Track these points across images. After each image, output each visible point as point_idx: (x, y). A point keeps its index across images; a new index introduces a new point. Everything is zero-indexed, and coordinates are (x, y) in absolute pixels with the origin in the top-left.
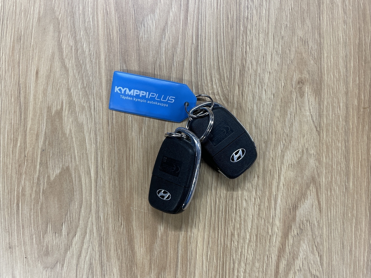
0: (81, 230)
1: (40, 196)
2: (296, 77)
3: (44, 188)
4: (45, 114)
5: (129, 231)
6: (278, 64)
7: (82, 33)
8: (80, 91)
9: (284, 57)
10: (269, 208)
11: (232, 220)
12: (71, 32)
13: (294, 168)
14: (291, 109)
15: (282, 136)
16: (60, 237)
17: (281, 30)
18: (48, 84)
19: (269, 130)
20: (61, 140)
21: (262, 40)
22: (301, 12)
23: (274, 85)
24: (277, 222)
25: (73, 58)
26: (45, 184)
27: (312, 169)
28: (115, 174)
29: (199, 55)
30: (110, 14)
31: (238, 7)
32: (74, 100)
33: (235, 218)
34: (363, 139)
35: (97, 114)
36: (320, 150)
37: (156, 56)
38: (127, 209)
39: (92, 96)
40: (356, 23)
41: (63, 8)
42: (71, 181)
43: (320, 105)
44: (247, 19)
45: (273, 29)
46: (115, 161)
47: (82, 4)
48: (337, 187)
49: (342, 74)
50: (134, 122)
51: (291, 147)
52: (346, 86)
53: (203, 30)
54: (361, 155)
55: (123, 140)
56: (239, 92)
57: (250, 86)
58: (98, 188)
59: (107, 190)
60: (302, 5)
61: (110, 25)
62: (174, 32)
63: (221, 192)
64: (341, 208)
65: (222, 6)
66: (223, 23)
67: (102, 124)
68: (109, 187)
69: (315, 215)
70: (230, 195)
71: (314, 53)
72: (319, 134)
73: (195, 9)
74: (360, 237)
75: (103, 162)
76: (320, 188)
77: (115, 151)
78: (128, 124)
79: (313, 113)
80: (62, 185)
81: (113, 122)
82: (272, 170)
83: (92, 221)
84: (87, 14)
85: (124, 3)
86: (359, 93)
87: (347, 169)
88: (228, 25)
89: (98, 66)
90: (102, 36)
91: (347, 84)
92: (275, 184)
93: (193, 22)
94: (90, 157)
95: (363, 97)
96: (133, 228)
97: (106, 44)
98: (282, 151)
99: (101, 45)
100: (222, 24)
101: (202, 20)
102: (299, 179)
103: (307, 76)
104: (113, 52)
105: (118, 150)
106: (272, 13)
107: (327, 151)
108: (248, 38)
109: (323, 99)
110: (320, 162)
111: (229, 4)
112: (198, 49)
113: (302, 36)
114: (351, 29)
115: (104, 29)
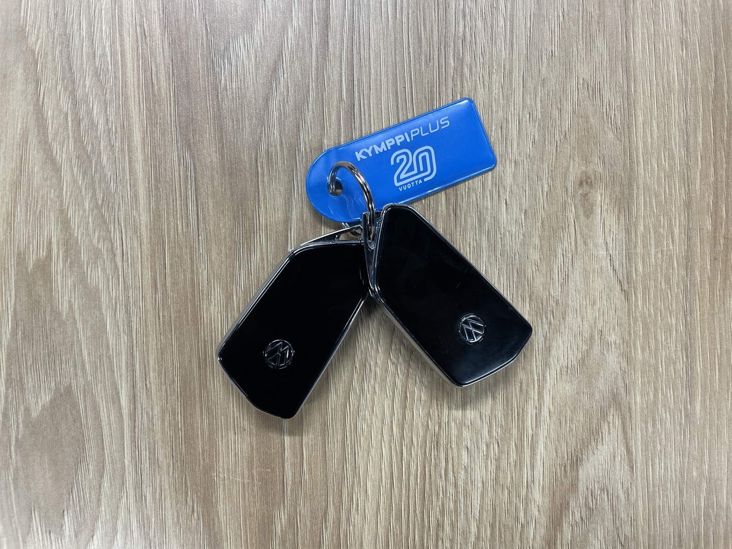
0: (105, 526)
1: (10, 453)
2: (575, 170)
3: (18, 434)
4: (12, 270)
5: (211, 524)
6: (534, 142)
7: (87, 83)
8: (89, 215)
9: (548, 127)
10: (520, 464)
11: (438, 495)
12: (63, 80)
13: (572, 373)
14: (566, 243)
15: (544, 303)
16: (60, 542)
17: (539, 63)
18: (15, 201)
19: (517, 292)
20: (51, 328)
21: (499, 89)
22: (585, 21)
23: (525, 191)
24: (537, 495)
25: (71, 139)
26: (21, 425)
27: (613, 376)
28: (175, 400)
29: (357, 125)
30: (150, 37)
31: (442, 13)
32: (76, 235)
33: (444, 488)
34: (724, 306)
35: (128, 266)
36: (630, 334)
37: (259, 131)
38: (205, 476)
39: (116, 227)
40: (709, 43)
41: (44, 26)
42: (77, 419)
43: (628, 232)
44: (464, 40)
45: (522, 61)
46: (173, 370)
47: (86, 16)
48: (668, 413)
49: (677, 161)
50: (214, 282)
51: (565, 328)
52: (687, 189)
53: (364, 68)
54: (720, 343)
55: (190, 323)
56: (448, 209)
57: (473, 195)
58: (138, 433)
59: (158, 436)
60: (586, 6)
61: (151, 62)
62: (299, 74)
63: (412, 433)
64: (675, 461)
65: (405, 12)
66: (409, 50)
67: (141, 289)
68: (163, 429)
69: (619, 476)
70: (432, 438)
71: (615, 114)
72: (627, 299)
73: (343, 20)
74: (716, 520)
75: (146, 375)
76: (631, 416)
77: (172, 349)
78: (199, 287)
79: (614, 252)
80: (57, 428)
81: (165, 283)
82: (524, 381)
83: (128, 506)
84: (98, 37)
85: (182, 11)
86: (716, 204)
87: (690, 373)
88: (420, 55)
89: (127, 158)
90: (134, 87)
91: (688, 183)
92: (532, 411)
93: (342, 50)
94: (118, 364)
95: (724, 211)
96: (219, 519)
97: (143, 105)
98: (545, 338)
99: (133, 108)
100: (406, 55)
101: (362, 44)
102: (585, 399)
103: (600, 169)
104: (160, 123)
105: (179, 347)
106: (519, 25)
107: (646, 336)
108: (466, 84)
109: (636, 218)
110: (629, 361)
111: (421, 6)
112: (354, 113)
113: (587, 78)
114: (697, 58)
115: (138, 71)
